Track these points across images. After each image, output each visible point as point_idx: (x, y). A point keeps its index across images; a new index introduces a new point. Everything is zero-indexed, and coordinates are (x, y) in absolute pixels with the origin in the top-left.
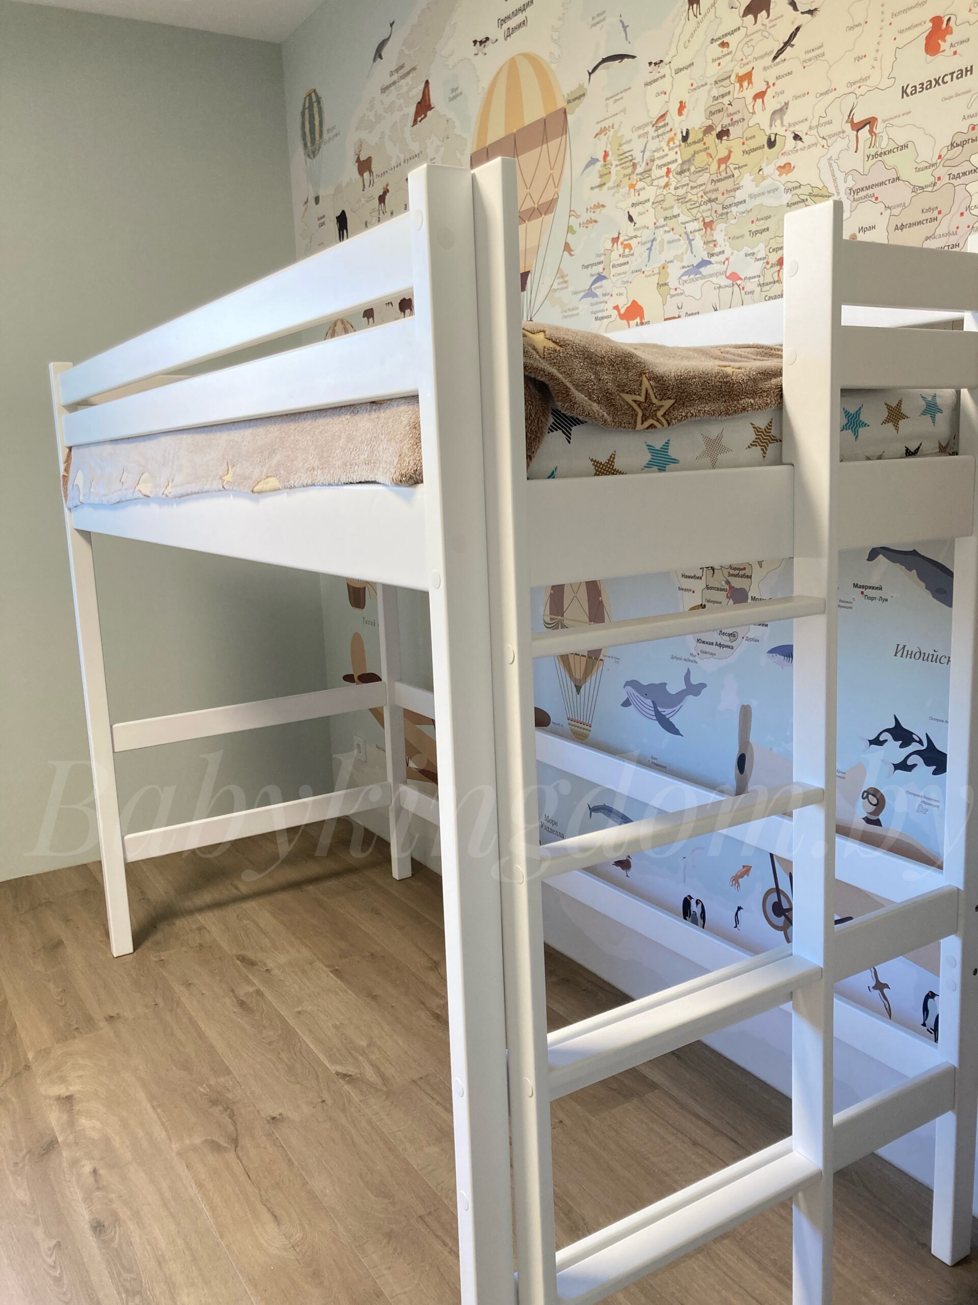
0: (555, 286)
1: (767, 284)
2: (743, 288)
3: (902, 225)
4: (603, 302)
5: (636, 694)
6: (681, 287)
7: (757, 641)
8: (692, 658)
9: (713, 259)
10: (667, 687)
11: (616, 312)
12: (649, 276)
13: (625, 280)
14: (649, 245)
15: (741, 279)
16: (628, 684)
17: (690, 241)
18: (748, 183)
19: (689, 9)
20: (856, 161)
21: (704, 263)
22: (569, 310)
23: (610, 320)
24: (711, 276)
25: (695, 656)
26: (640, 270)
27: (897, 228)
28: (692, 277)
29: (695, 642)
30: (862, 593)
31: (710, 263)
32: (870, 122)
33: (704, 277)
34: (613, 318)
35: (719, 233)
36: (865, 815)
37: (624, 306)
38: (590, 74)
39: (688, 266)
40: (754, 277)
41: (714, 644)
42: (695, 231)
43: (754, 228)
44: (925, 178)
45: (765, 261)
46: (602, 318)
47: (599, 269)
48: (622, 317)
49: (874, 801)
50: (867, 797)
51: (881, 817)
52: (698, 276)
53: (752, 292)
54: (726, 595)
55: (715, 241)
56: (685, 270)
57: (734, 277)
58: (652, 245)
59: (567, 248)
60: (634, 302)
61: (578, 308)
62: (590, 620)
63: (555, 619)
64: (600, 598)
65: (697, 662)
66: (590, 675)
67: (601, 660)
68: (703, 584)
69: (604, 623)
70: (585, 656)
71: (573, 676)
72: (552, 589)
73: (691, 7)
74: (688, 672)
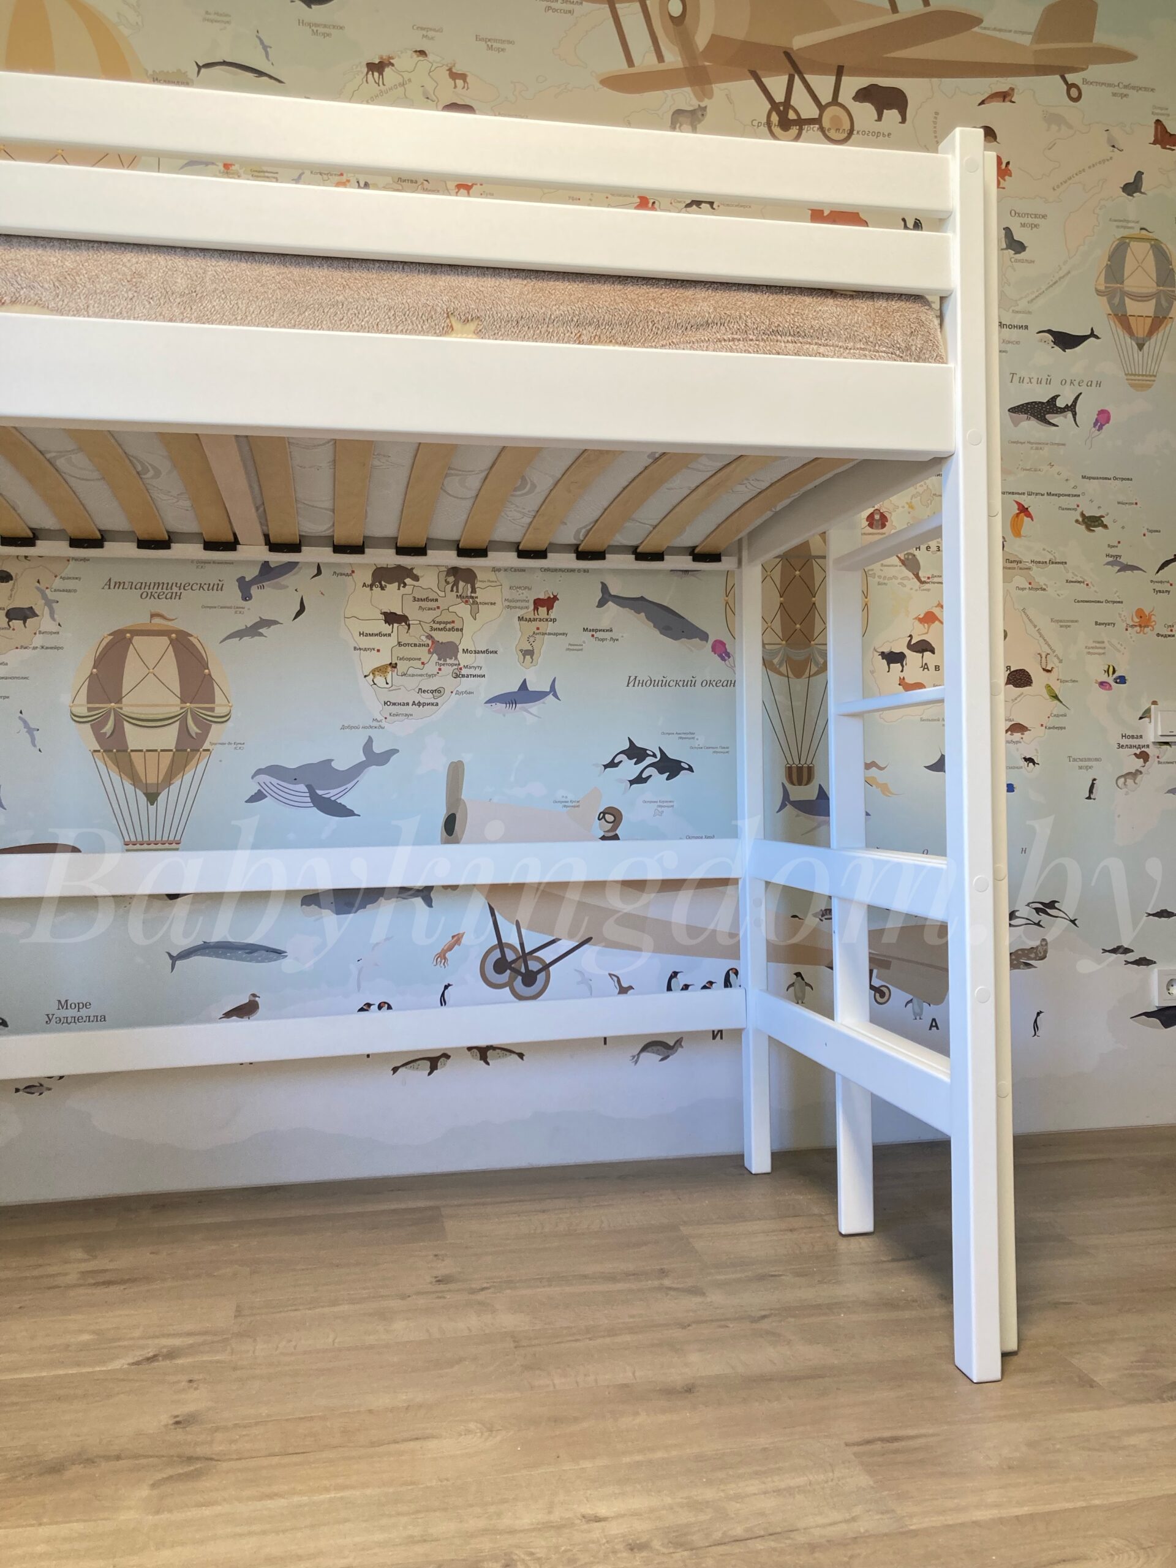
5: (275, 781)
7: (470, 693)
8: (375, 724)
10: (333, 764)
16: (259, 772)
19: (367, 73)
25: (381, 721)
29: (380, 706)
30: (593, 636)
38: (199, 67)
41: (410, 704)
54: (427, 651)
62: (183, 701)
63: (100, 708)
64: (207, 671)
65: (384, 728)
66: (181, 774)
67: (204, 750)
68: (393, 641)
69: (213, 702)
70: (171, 750)
71: (141, 781)
72: (94, 667)
73: (370, 73)
74: (370, 740)
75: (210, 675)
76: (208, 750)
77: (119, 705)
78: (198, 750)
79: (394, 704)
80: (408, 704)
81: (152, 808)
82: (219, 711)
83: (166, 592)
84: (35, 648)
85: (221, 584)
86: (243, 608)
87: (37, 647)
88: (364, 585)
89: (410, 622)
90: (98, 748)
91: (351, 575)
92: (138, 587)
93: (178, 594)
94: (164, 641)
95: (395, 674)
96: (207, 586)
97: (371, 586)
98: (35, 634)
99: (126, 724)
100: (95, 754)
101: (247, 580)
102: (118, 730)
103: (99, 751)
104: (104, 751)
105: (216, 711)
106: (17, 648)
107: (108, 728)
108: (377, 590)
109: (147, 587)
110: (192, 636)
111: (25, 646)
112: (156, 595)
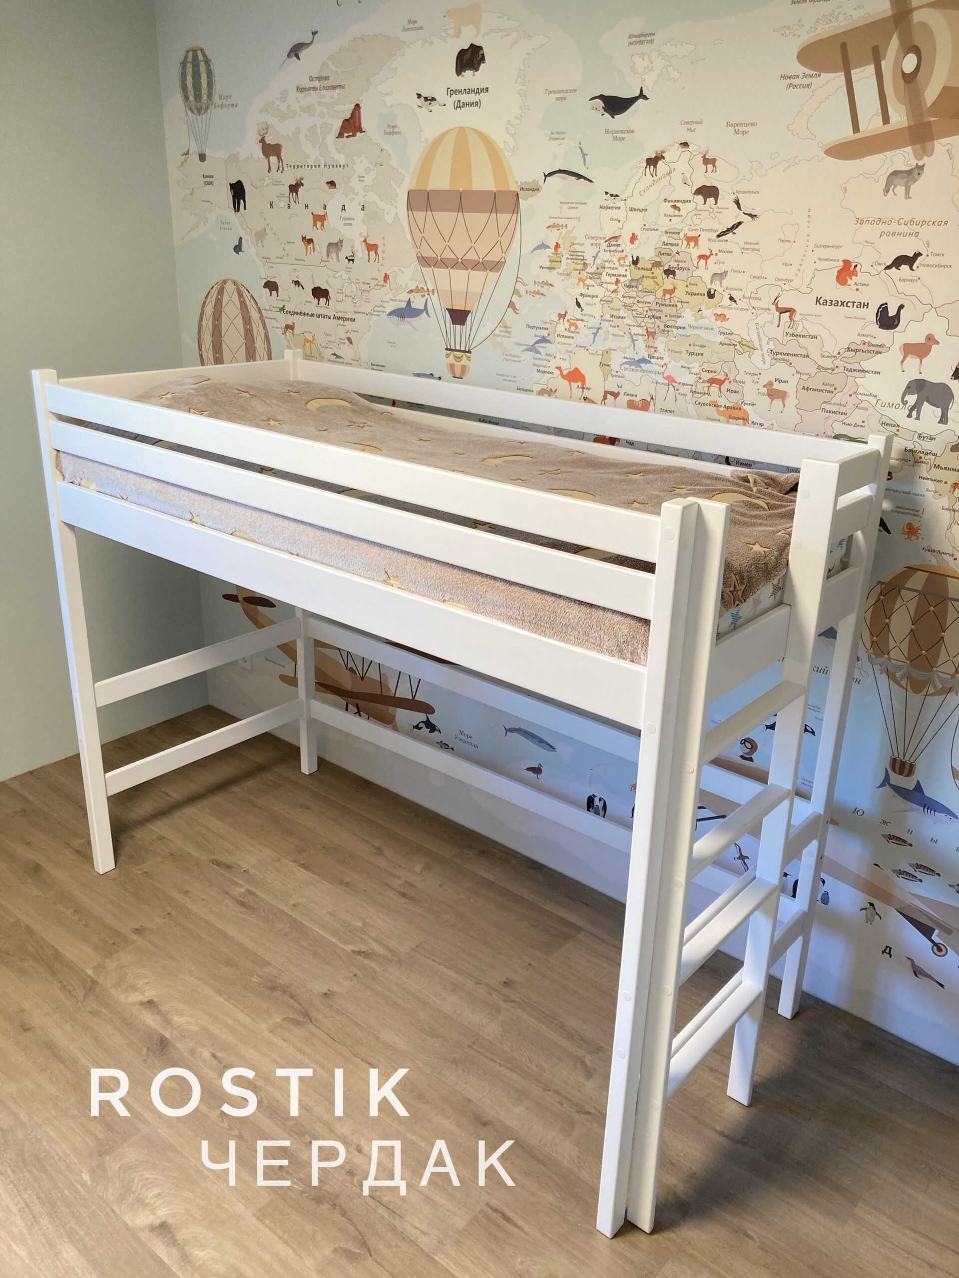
0: (497, 332)
1: (698, 393)
2: (678, 390)
3: (808, 388)
4: (546, 360)
6: (622, 371)
9: (652, 360)
11: (558, 372)
12: (593, 354)
13: (570, 349)
14: (595, 331)
15: (677, 383)
17: (633, 341)
18: (688, 317)
19: (646, 167)
20: (779, 333)
21: (643, 361)
22: (511, 355)
23: (550, 376)
24: (651, 372)
26: (584, 347)
27: (803, 388)
28: (632, 367)
31: (650, 362)
32: (791, 311)
33: (645, 371)
34: (554, 376)
35: (660, 342)
36: (742, 754)
37: (567, 368)
38: (546, 176)
39: (630, 359)
40: (688, 385)
42: (638, 334)
43: (691, 349)
44: (827, 363)
45: (698, 376)
46: (544, 372)
47: (545, 333)
48: (564, 377)
49: (750, 746)
50: (744, 743)
51: (753, 756)
52: (637, 368)
53: (686, 395)
55: (656, 348)
56: (626, 360)
57: (670, 380)
58: (597, 332)
59: (512, 305)
60: (576, 370)
61: (520, 357)
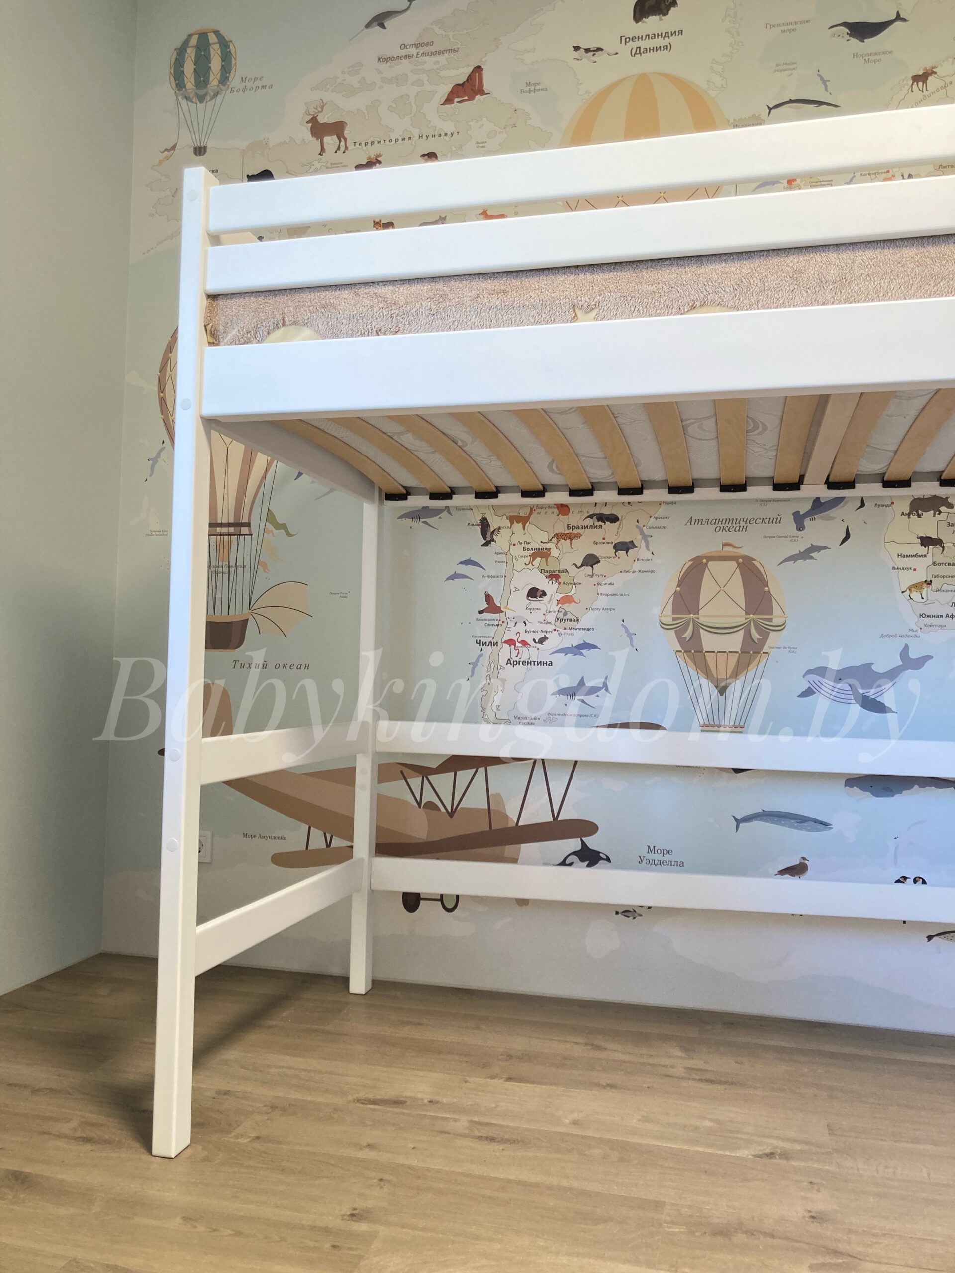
8: (911, 633)
10: (873, 667)
16: (809, 672)
25: (916, 631)
29: (915, 618)
41: (944, 616)
62: (747, 613)
63: (684, 618)
64: (767, 588)
65: (919, 637)
66: (745, 672)
67: (764, 653)
68: (928, 561)
69: (772, 614)
70: (737, 652)
71: (713, 676)
72: (678, 586)
73: (915, 83)
74: (906, 648)
75: (769, 592)
76: (767, 653)
77: (697, 616)
78: (759, 653)
79: (929, 616)
80: (941, 616)
81: (722, 698)
82: (776, 621)
83: (735, 526)
84: (635, 572)
85: (779, 517)
86: (797, 537)
87: (635, 571)
88: (903, 514)
89: (945, 545)
90: (680, 649)
91: (891, 506)
92: (713, 522)
93: (745, 527)
94: (733, 564)
95: (929, 589)
96: (768, 520)
97: (909, 515)
98: (635, 561)
99: (702, 630)
100: (677, 653)
101: (801, 513)
102: (696, 635)
103: (681, 652)
104: (685, 652)
105: (773, 621)
106: (621, 572)
107: (688, 634)
108: (914, 518)
109: (720, 523)
110: (755, 560)
111: (627, 570)
112: (727, 529)
